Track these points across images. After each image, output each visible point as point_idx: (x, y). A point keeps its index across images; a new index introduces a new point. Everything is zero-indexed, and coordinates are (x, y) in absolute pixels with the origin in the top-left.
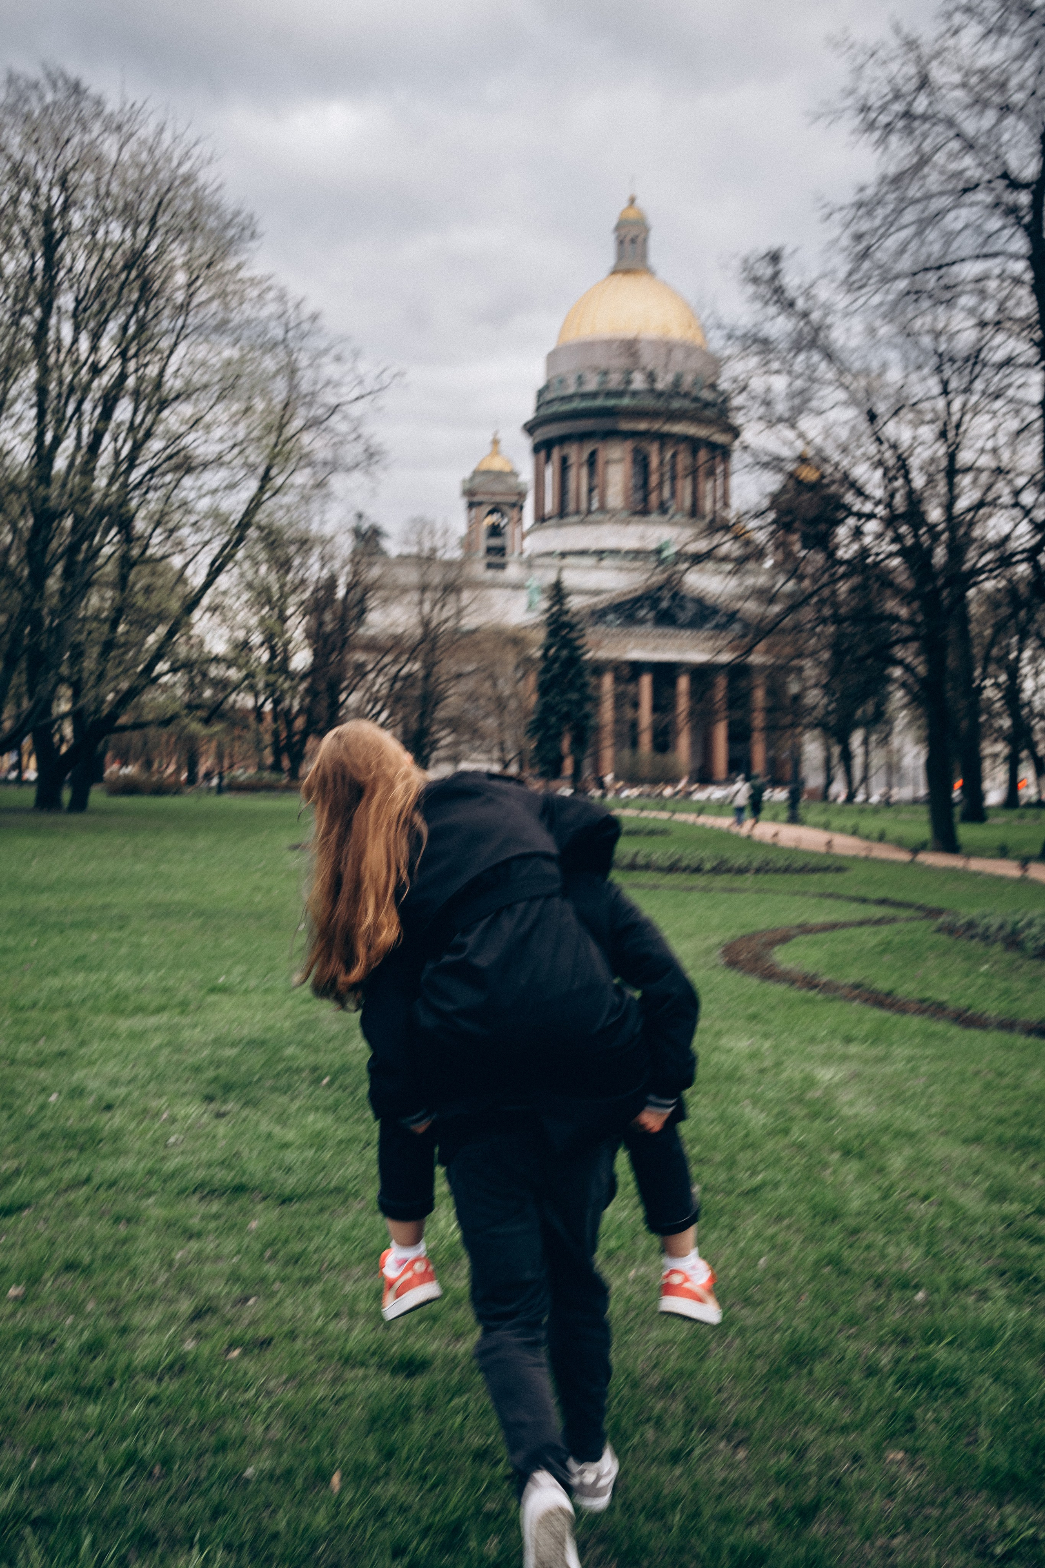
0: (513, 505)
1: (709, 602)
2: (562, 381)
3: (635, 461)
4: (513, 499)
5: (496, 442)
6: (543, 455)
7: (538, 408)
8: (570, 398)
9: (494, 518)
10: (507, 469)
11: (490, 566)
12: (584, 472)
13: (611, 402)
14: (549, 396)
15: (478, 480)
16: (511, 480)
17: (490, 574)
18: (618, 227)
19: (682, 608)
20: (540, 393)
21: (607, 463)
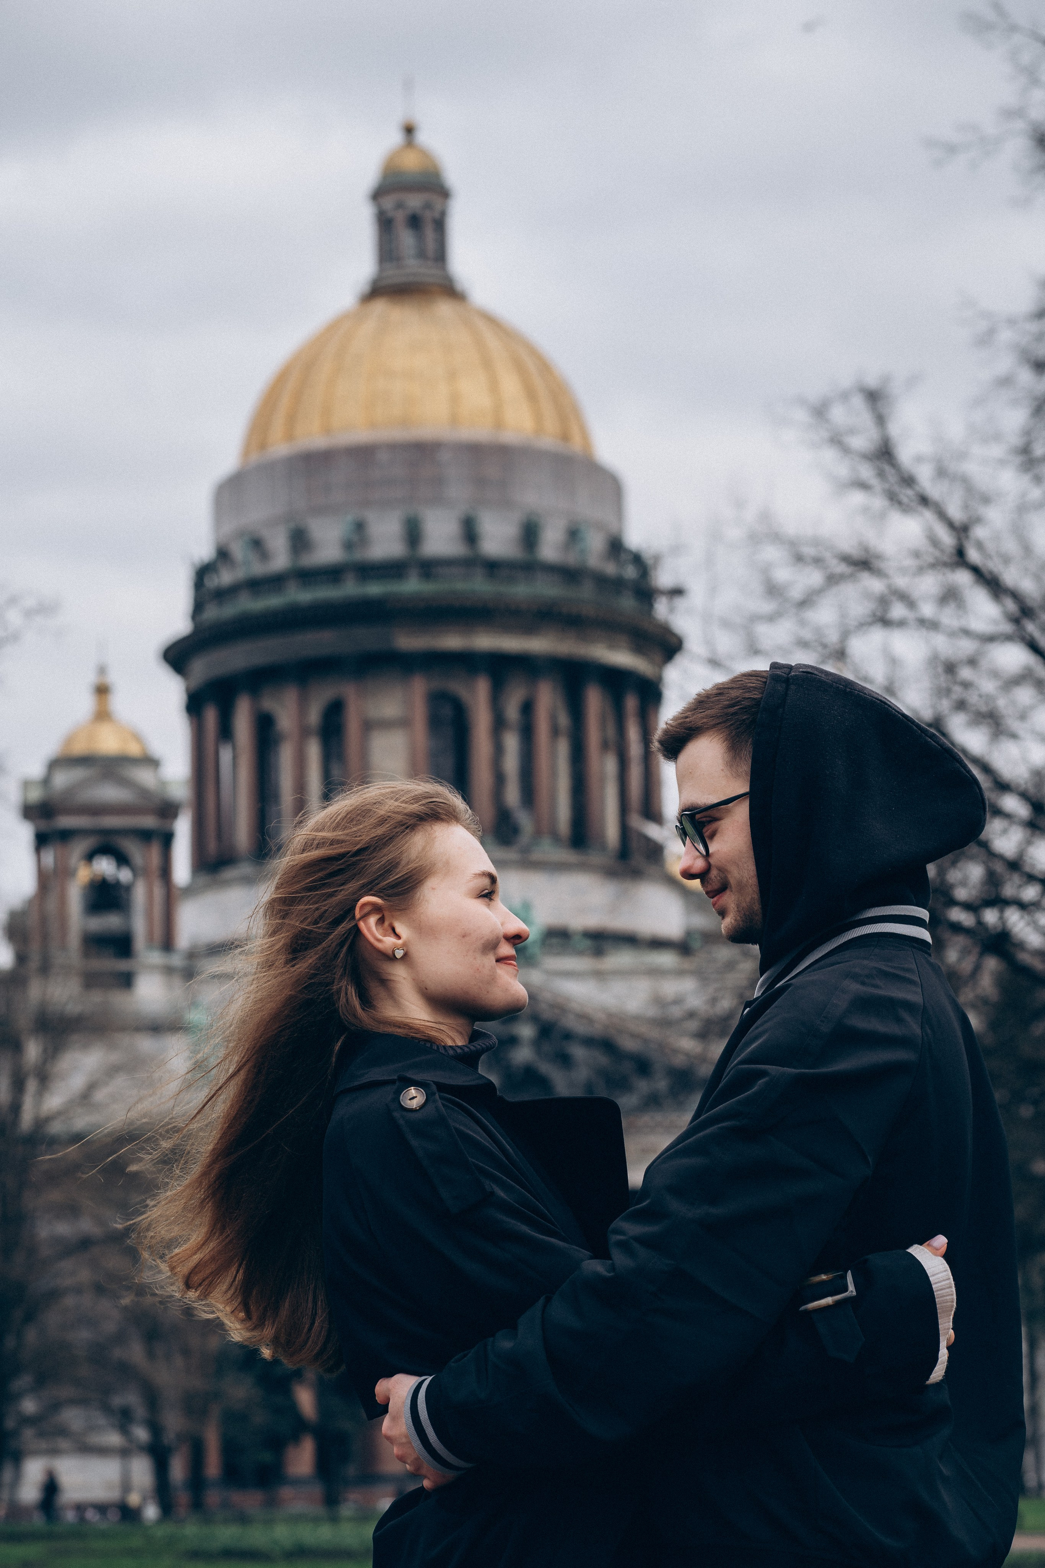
0: (145, 836)
1: (629, 1045)
2: (257, 544)
3: (434, 722)
4: (149, 822)
5: (102, 691)
6: (211, 716)
7: (198, 608)
8: (276, 582)
9: (105, 866)
10: (134, 749)
11: (91, 981)
12: (314, 751)
13: (374, 589)
14: (226, 577)
15: (62, 779)
16: (145, 777)
17: (96, 997)
18: (377, 195)
19: (564, 1060)
20: (202, 573)
21: (369, 726)
